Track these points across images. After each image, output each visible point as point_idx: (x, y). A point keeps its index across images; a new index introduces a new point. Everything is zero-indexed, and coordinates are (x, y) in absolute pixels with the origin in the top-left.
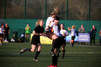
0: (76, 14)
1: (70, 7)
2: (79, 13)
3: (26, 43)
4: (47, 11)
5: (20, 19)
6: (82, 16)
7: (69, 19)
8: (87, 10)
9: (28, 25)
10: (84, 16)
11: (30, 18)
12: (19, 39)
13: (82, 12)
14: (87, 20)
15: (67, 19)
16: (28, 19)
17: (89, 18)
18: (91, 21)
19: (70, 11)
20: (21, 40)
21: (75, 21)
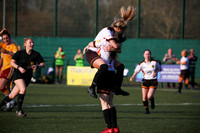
0: (156, 26)
1: (145, 13)
2: (163, 25)
3: (57, 85)
4: (100, 21)
5: (46, 36)
6: (168, 30)
7: (142, 38)
8: (179, 18)
9: (60, 49)
10: (172, 31)
11: (65, 34)
12: (44, 78)
13: (169, 22)
14: (178, 38)
15: (139, 37)
16: (61, 36)
17: (182, 34)
18: (185, 41)
19: (144, 22)
20: (47, 78)
21: (154, 41)
